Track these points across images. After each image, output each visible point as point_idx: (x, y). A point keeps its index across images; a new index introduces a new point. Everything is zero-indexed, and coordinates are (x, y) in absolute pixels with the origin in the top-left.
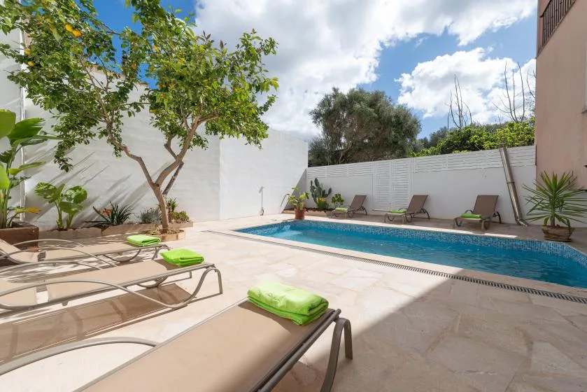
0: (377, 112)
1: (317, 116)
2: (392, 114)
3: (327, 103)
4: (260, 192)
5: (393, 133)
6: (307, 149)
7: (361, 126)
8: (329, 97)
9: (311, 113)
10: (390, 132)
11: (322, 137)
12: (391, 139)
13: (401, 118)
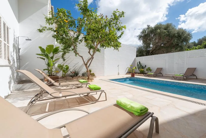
0: (168, 32)
1: (140, 37)
2: (176, 32)
3: (144, 32)
4: (118, 67)
5: (176, 40)
6: (136, 50)
7: (160, 39)
8: (145, 29)
9: (137, 36)
10: (174, 41)
11: (142, 45)
12: (174, 44)
13: (181, 34)
